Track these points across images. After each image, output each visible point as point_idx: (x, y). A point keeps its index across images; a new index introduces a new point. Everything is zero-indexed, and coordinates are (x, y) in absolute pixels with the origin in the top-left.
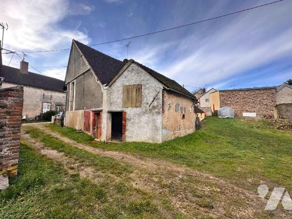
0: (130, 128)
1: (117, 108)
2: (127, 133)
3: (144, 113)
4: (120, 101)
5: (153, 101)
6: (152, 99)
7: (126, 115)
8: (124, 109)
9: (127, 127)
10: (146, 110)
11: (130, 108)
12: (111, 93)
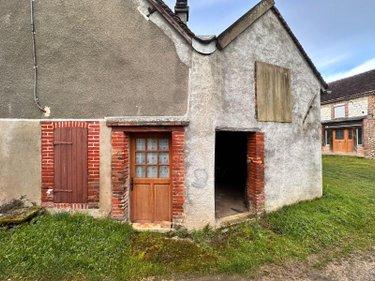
0: (274, 175)
1: (240, 121)
2: (268, 189)
3: (297, 136)
4: (248, 101)
5: (308, 113)
6: (306, 109)
7: (262, 140)
8: (260, 125)
9: (268, 173)
10: (299, 132)
11: (271, 125)
12: (224, 71)
